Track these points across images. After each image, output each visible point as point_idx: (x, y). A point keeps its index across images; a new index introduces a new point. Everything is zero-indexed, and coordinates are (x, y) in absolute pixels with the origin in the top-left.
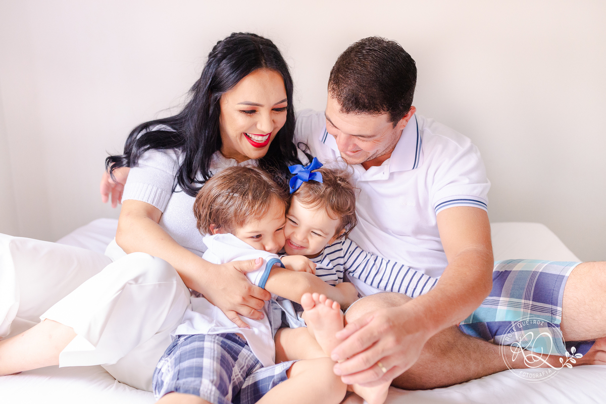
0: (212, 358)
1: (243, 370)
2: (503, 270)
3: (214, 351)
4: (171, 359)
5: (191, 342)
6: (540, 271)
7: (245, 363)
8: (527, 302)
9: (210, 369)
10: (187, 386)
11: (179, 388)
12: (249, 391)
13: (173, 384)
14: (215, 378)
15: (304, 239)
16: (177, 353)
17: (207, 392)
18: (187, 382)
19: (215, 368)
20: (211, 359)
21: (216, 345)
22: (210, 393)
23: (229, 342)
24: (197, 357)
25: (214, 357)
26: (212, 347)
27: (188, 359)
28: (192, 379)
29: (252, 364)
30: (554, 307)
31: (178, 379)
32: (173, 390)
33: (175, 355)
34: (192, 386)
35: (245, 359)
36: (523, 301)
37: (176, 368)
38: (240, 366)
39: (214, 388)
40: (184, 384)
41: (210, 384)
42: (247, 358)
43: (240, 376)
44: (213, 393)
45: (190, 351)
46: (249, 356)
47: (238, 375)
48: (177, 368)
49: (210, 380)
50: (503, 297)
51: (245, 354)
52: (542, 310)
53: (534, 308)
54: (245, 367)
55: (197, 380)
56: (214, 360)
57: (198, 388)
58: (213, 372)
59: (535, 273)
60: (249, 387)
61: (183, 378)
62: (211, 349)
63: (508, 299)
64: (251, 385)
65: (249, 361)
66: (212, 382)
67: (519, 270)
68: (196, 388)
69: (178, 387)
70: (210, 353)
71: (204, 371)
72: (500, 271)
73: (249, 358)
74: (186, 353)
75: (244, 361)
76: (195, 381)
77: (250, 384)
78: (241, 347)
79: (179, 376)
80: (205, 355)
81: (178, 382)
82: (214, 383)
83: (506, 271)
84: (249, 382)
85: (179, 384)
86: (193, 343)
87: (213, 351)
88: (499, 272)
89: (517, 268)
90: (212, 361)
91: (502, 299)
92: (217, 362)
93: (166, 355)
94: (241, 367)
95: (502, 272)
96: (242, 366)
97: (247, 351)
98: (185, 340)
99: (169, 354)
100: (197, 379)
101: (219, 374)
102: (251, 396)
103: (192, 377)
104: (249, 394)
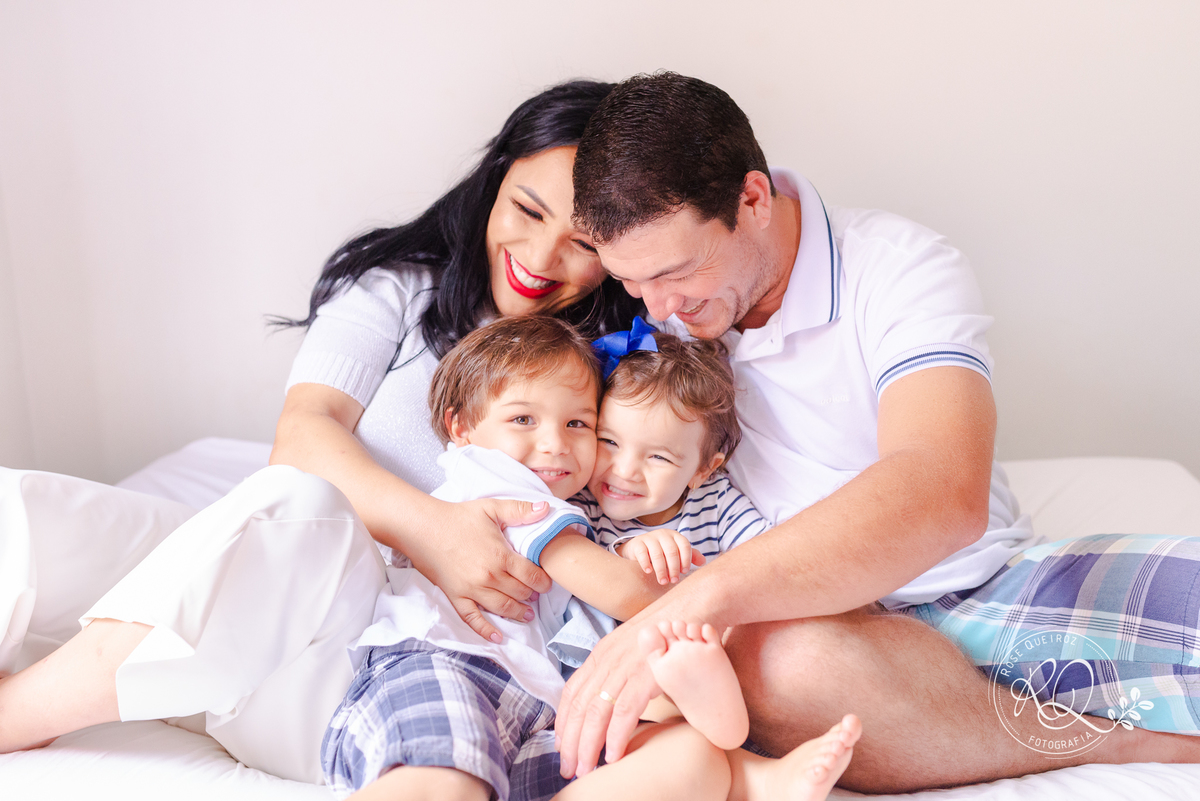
0: (461, 699)
1: (512, 727)
2: (1084, 553)
3: (460, 686)
4: (368, 706)
5: (405, 672)
6: (1164, 554)
7: (514, 713)
8: (1131, 619)
9: (463, 719)
10: (425, 752)
11: (411, 756)
12: (529, 770)
13: (395, 748)
14: (478, 734)
15: (634, 473)
16: (379, 693)
17: (466, 760)
18: (423, 743)
19: (472, 716)
20: (458, 700)
21: (458, 675)
22: (474, 762)
23: (478, 671)
24: (429, 700)
25: (463, 697)
26: (454, 679)
27: (411, 704)
28: (435, 738)
29: (530, 716)
30: (1189, 631)
31: (403, 740)
32: (399, 759)
33: (375, 698)
34: (436, 749)
35: (512, 705)
36: (1122, 617)
37: (389, 720)
38: (507, 718)
39: (479, 755)
40: (418, 748)
41: (471, 748)
42: (516, 704)
43: (508, 738)
44: (478, 763)
45: (410, 689)
46: (520, 699)
47: (505, 736)
48: (391, 721)
49: (469, 741)
50: (1079, 608)
51: (512, 695)
52: (1164, 637)
53: (1145, 633)
54: (516, 722)
55: (444, 742)
56: (465, 702)
57: (448, 753)
58: (471, 724)
59: (1152, 558)
60: (529, 763)
61: (413, 737)
62: (453, 682)
63: (1088, 613)
64: (533, 759)
65: (522, 709)
66: (475, 744)
67: (1119, 552)
68: (445, 754)
69: (408, 754)
70: (453, 690)
71: (453, 724)
72: (1077, 555)
73: (521, 703)
74: (401, 693)
75: (511, 709)
76: (439, 742)
77: (531, 756)
78: (504, 682)
79: (403, 733)
80: (444, 694)
81: (404, 744)
82: (479, 744)
83: (1089, 555)
84: (529, 752)
85: (408, 747)
86: (412, 673)
87: (457, 686)
88: (1074, 556)
89: (1114, 549)
90: (462, 704)
91: (1076, 612)
92: (472, 705)
93: (349, 701)
94: (507, 722)
95: (1080, 556)
96: (510, 720)
97: (515, 690)
98: (388, 667)
99: (356, 699)
100: (444, 738)
101: (482, 727)
102: (531, 780)
103: (431, 734)
104: (528, 776)
